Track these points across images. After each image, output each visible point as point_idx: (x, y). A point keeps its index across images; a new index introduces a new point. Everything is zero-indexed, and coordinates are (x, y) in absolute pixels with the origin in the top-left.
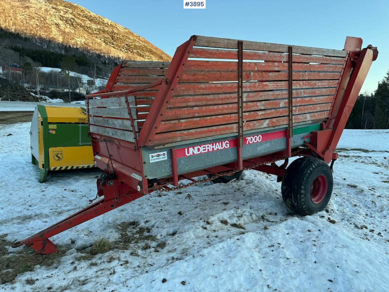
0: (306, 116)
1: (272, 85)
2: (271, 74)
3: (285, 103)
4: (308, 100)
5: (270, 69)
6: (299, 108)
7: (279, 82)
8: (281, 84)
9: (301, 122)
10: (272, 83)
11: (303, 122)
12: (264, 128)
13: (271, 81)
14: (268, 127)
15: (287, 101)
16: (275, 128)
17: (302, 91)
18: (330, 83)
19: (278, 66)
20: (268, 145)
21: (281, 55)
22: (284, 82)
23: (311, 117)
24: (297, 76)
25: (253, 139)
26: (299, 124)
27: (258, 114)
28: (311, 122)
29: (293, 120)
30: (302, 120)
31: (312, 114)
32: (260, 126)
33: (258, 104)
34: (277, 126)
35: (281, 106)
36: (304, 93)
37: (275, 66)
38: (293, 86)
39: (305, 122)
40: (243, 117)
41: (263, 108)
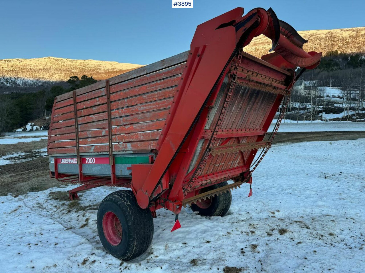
0: (126, 145)
1: (95, 117)
2: (94, 108)
3: (106, 131)
4: (127, 128)
5: (93, 105)
6: (118, 137)
7: (100, 114)
8: (102, 115)
9: (121, 151)
10: (95, 116)
11: (123, 151)
12: (92, 152)
13: (95, 114)
14: (95, 152)
15: (107, 129)
16: (99, 154)
17: (122, 119)
18: (159, 104)
19: (99, 101)
20: (99, 168)
21: (100, 91)
22: (104, 113)
23: (132, 146)
24: (115, 105)
25: (90, 161)
26: (119, 153)
27: (87, 141)
28: (131, 152)
29: (113, 148)
30: (123, 149)
31: (134, 144)
32: (89, 150)
33: (87, 133)
34: (101, 152)
35: (103, 135)
36: (124, 121)
37: (97, 102)
38: (112, 115)
39: (126, 151)
40: (79, 142)
41: (90, 136)
